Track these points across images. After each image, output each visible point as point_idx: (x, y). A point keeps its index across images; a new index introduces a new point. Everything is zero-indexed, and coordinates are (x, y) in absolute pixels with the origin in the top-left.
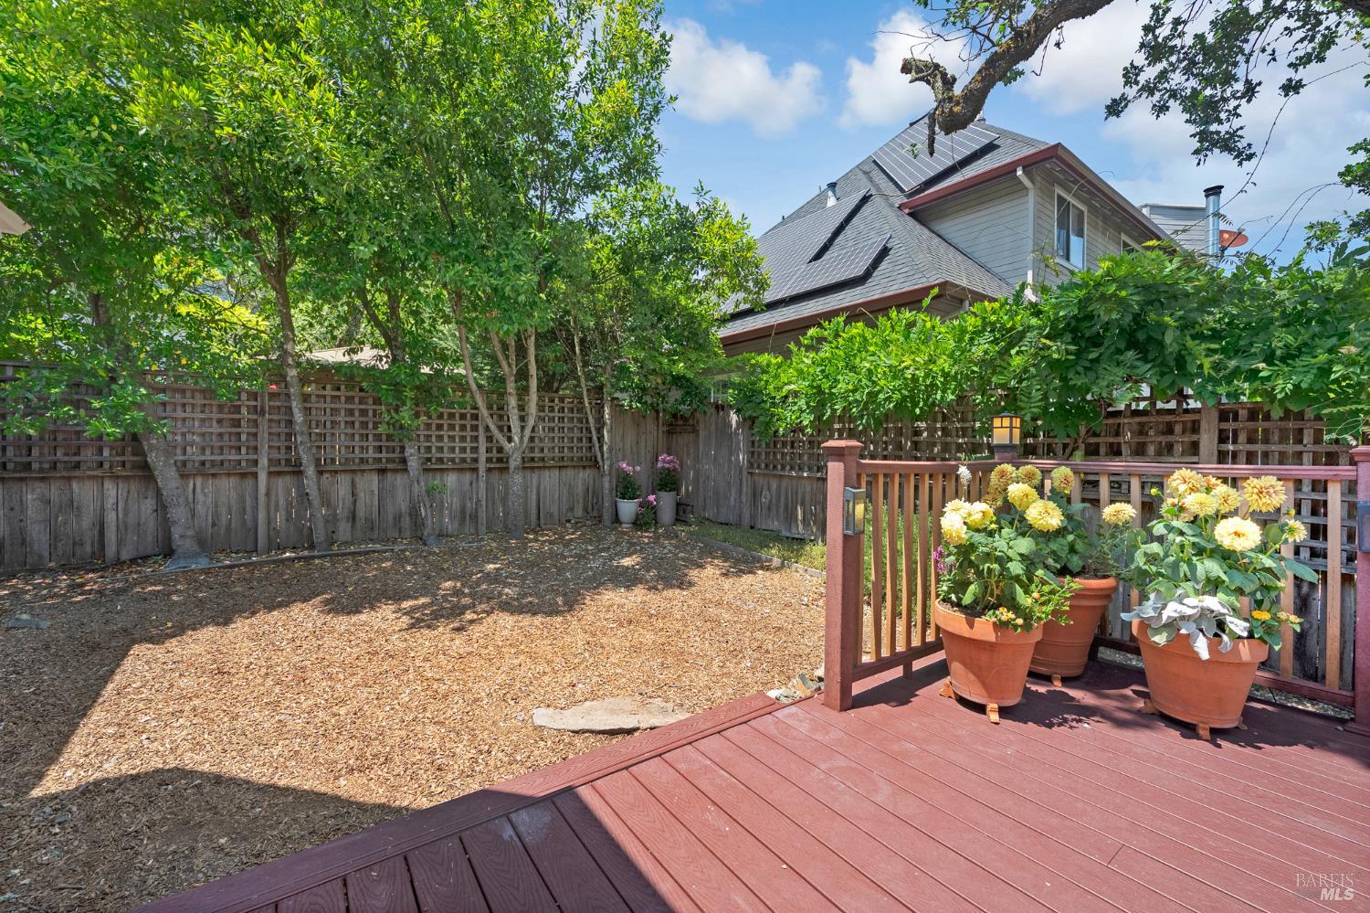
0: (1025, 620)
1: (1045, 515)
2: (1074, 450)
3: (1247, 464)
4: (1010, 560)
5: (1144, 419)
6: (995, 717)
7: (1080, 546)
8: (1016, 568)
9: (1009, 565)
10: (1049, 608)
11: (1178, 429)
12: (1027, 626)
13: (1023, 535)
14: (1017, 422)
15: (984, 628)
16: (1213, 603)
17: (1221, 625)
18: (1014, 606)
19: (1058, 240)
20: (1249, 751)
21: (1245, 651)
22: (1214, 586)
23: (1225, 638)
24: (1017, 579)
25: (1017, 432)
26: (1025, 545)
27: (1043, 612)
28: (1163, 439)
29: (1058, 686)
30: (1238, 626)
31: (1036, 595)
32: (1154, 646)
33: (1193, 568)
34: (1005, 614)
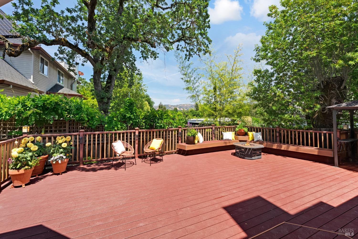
0: (31, 167)
1: (34, 148)
2: (42, 128)
3: (69, 133)
4: (27, 157)
5: (57, 122)
6: (24, 186)
7: (42, 151)
8: (29, 158)
9: (27, 158)
10: (35, 163)
11: (63, 123)
12: (31, 168)
13: (30, 152)
14: (29, 127)
15: (22, 171)
16: (61, 155)
17: (63, 158)
18: (28, 165)
19: (41, 68)
20: (66, 173)
21: (66, 160)
22: (61, 153)
23: (63, 159)
24: (29, 160)
25: (29, 129)
26: (30, 154)
27: (34, 165)
28: (60, 125)
29: (37, 176)
30: (64, 157)
31: (33, 162)
32: (54, 164)
33: (59, 151)
34: (26, 167)
